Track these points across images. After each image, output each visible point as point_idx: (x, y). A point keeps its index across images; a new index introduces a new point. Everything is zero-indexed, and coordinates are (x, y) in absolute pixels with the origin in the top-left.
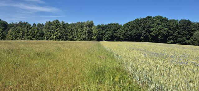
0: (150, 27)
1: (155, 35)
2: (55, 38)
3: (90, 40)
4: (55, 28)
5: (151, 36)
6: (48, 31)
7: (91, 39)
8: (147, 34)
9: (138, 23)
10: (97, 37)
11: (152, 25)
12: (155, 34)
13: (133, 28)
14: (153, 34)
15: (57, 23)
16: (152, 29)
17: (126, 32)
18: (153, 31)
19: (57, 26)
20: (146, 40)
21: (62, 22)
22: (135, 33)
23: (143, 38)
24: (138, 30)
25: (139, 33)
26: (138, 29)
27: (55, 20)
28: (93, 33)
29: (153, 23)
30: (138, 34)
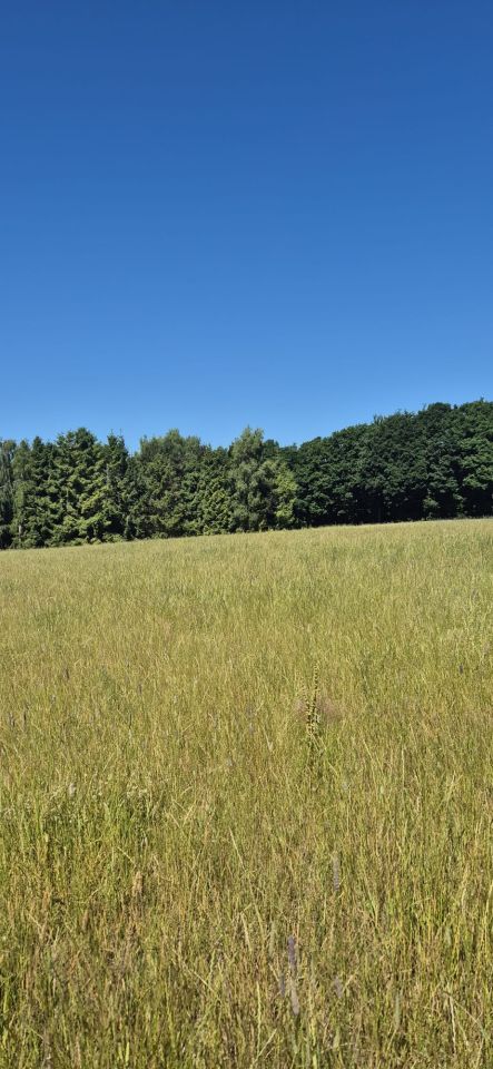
0: (459, 452)
1: (484, 486)
2: (90, 530)
3: (265, 529)
4: (83, 474)
5: (466, 490)
6: (43, 494)
7: (272, 522)
8: (452, 483)
9: (407, 438)
10: (295, 508)
11: (466, 444)
12: (482, 481)
13: (386, 459)
14: (474, 483)
15: (84, 446)
16: (466, 462)
17: (338, 482)
18: (472, 470)
19: (90, 463)
20: (446, 510)
21: (112, 440)
22: (401, 484)
23: (433, 503)
24: (411, 465)
25: (419, 481)
26: (411, 461)
27: (75, 430)
28: (279, 490)
29: (470, 435)
30: (414, 485)
